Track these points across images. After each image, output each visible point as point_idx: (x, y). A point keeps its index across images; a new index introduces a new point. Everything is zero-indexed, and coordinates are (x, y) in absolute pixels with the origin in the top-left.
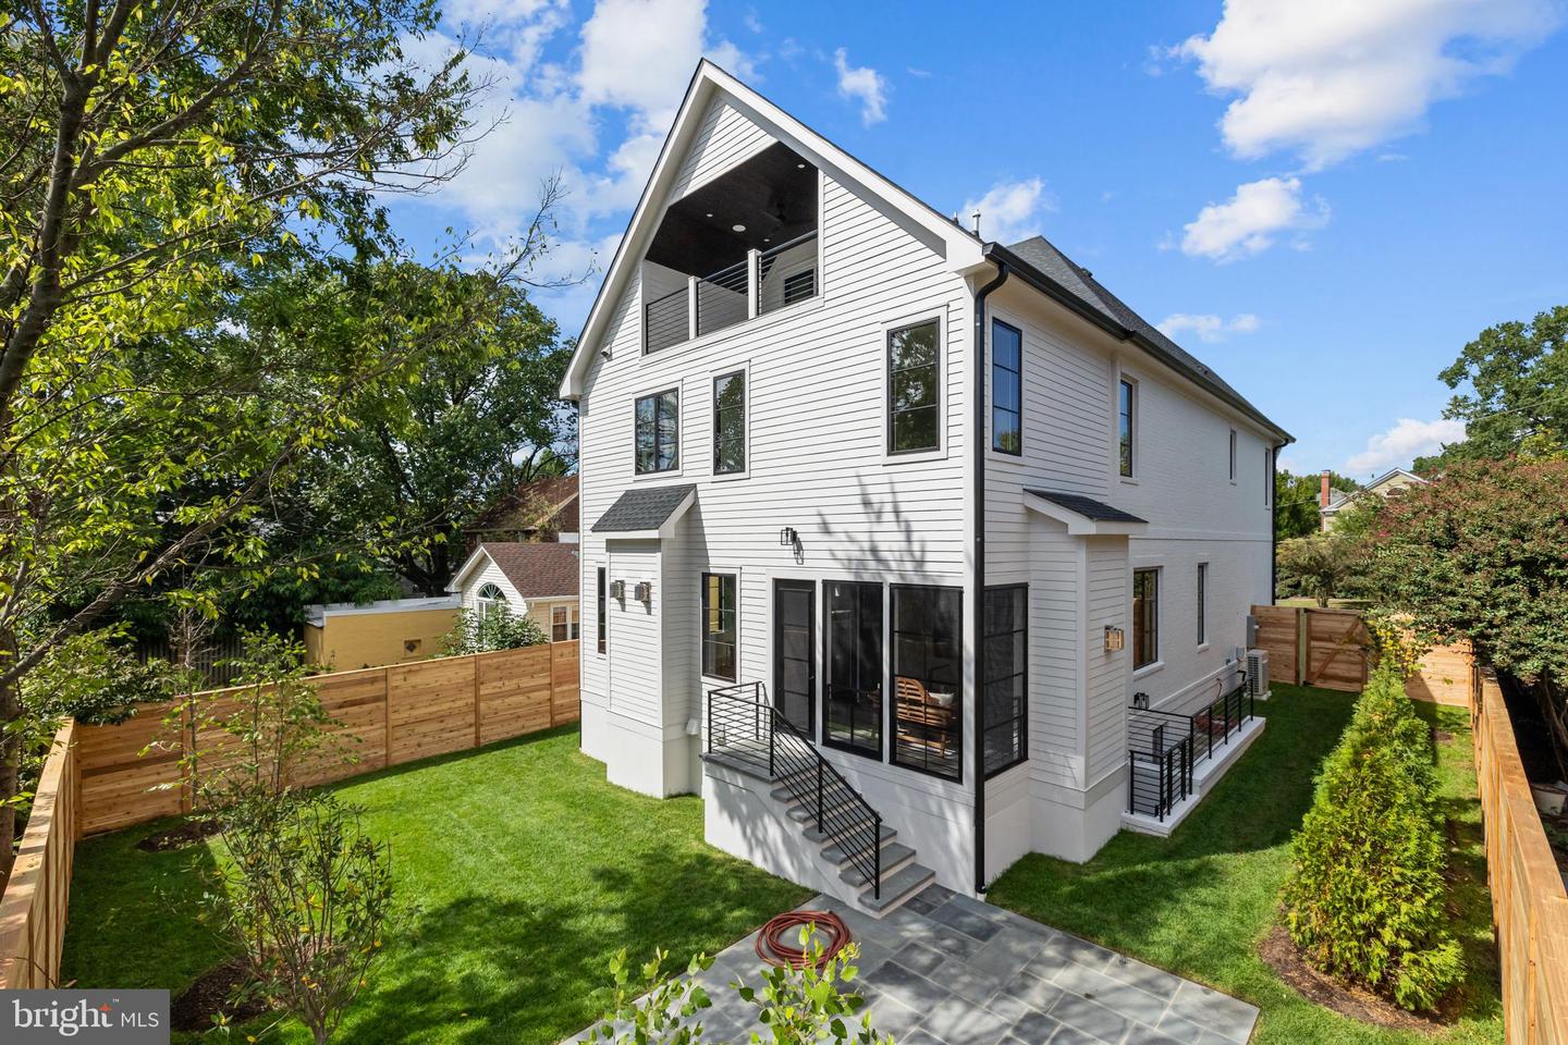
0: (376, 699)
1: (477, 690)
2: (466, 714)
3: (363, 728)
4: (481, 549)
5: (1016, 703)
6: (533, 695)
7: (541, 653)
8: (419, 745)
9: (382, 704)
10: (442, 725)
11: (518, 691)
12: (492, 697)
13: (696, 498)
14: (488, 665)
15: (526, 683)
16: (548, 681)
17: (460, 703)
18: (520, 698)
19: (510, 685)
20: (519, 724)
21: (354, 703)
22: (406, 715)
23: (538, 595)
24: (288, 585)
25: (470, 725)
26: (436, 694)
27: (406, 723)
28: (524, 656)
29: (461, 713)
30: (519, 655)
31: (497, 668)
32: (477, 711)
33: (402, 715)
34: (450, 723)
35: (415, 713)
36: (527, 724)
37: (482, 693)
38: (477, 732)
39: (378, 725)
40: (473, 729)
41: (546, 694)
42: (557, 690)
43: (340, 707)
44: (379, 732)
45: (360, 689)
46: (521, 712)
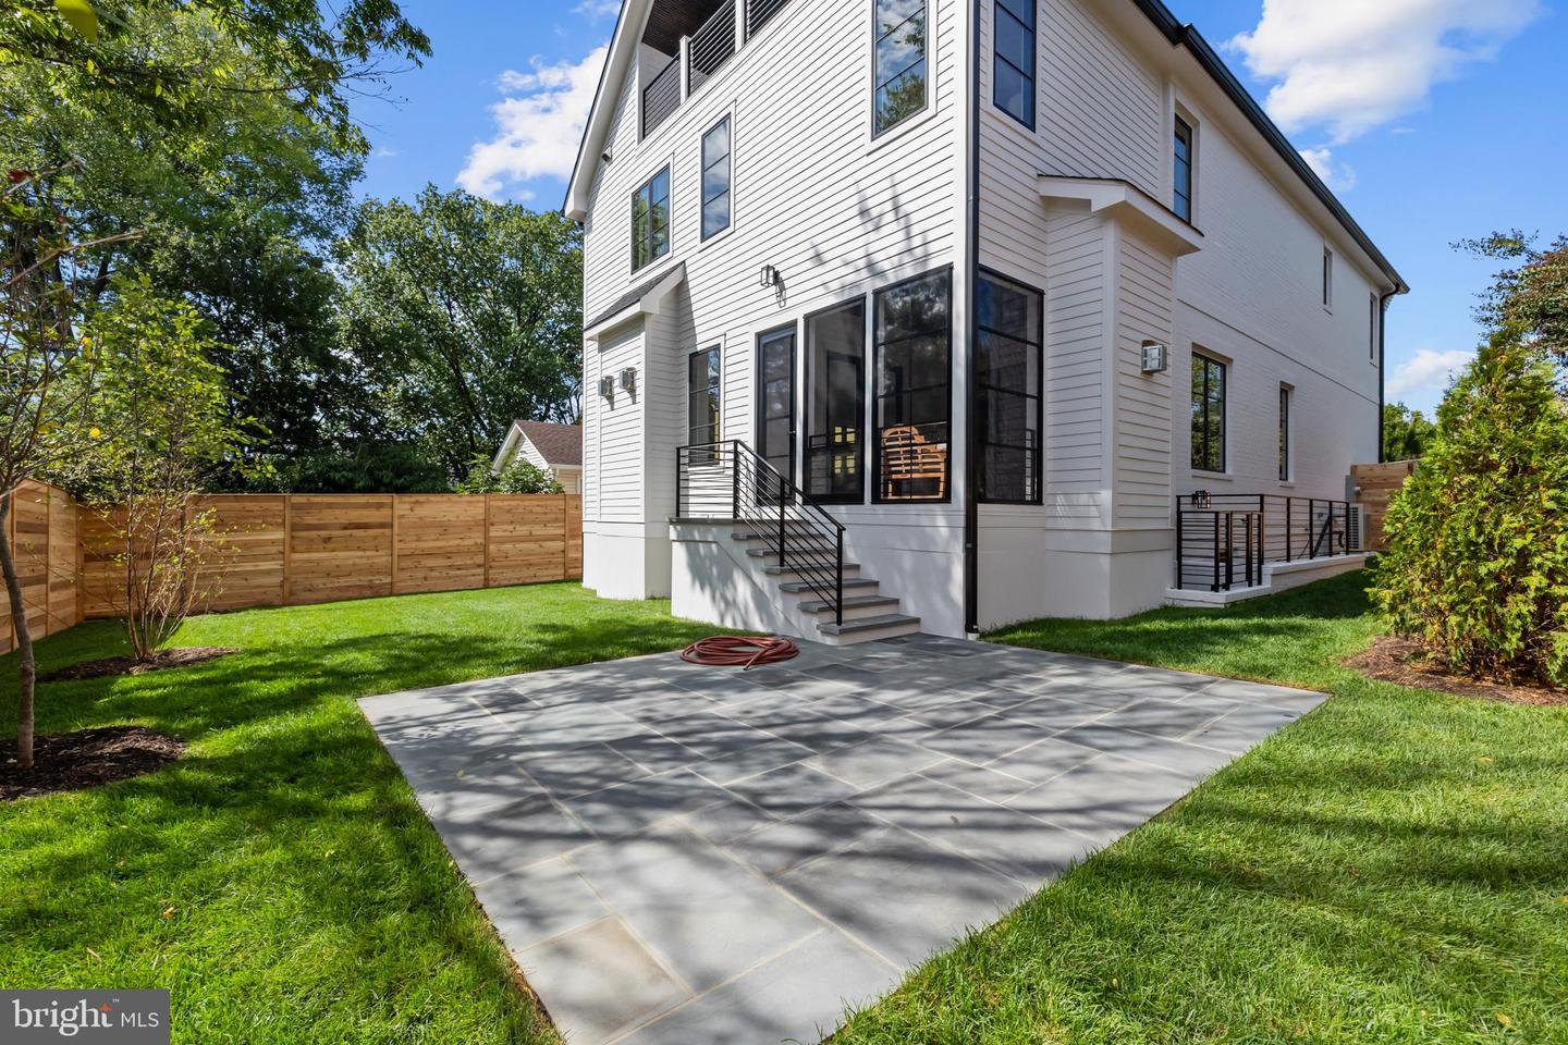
0: (382, 526)
1: (486, 531)
2: (476, 553)
3: (369, 553)
4: (516, 427)
5: (1028, 435)
6: (544, 544)
7: (556, 503)
8: (425, 579)
9: (387, 531)
10: (449, 562)
11: (530, 538)
12: (503, 541)
13: (685, 275)
14: (499, 508)
15: (538, 530)
16: (562, 532)
17: (468, 542)
18: (532, 546)
19: (522, 530)
20: (531, 573)
21: (359, 526)
22: (414, 545)
23: (564, 462)
24: (345, 473)
25: (479, 566)
26: (444, 529)
27: (412, 554)
28: (535, 503)
29: (468, 552)
30: (530, 502)
31: (509, 511)
32: (485, 552)
33: (408, 546)
34: (458, 561)
35: (422, 545)
36: (538, 573)
37: (492, 534)
38: (486, 574)
39: (384, 553)
40: (481, 570)
41: (559, 545)
42: (571, 542)
43: (345, 528)
44: (384, 559)
45: (366, 512)
46: (533, 559)
